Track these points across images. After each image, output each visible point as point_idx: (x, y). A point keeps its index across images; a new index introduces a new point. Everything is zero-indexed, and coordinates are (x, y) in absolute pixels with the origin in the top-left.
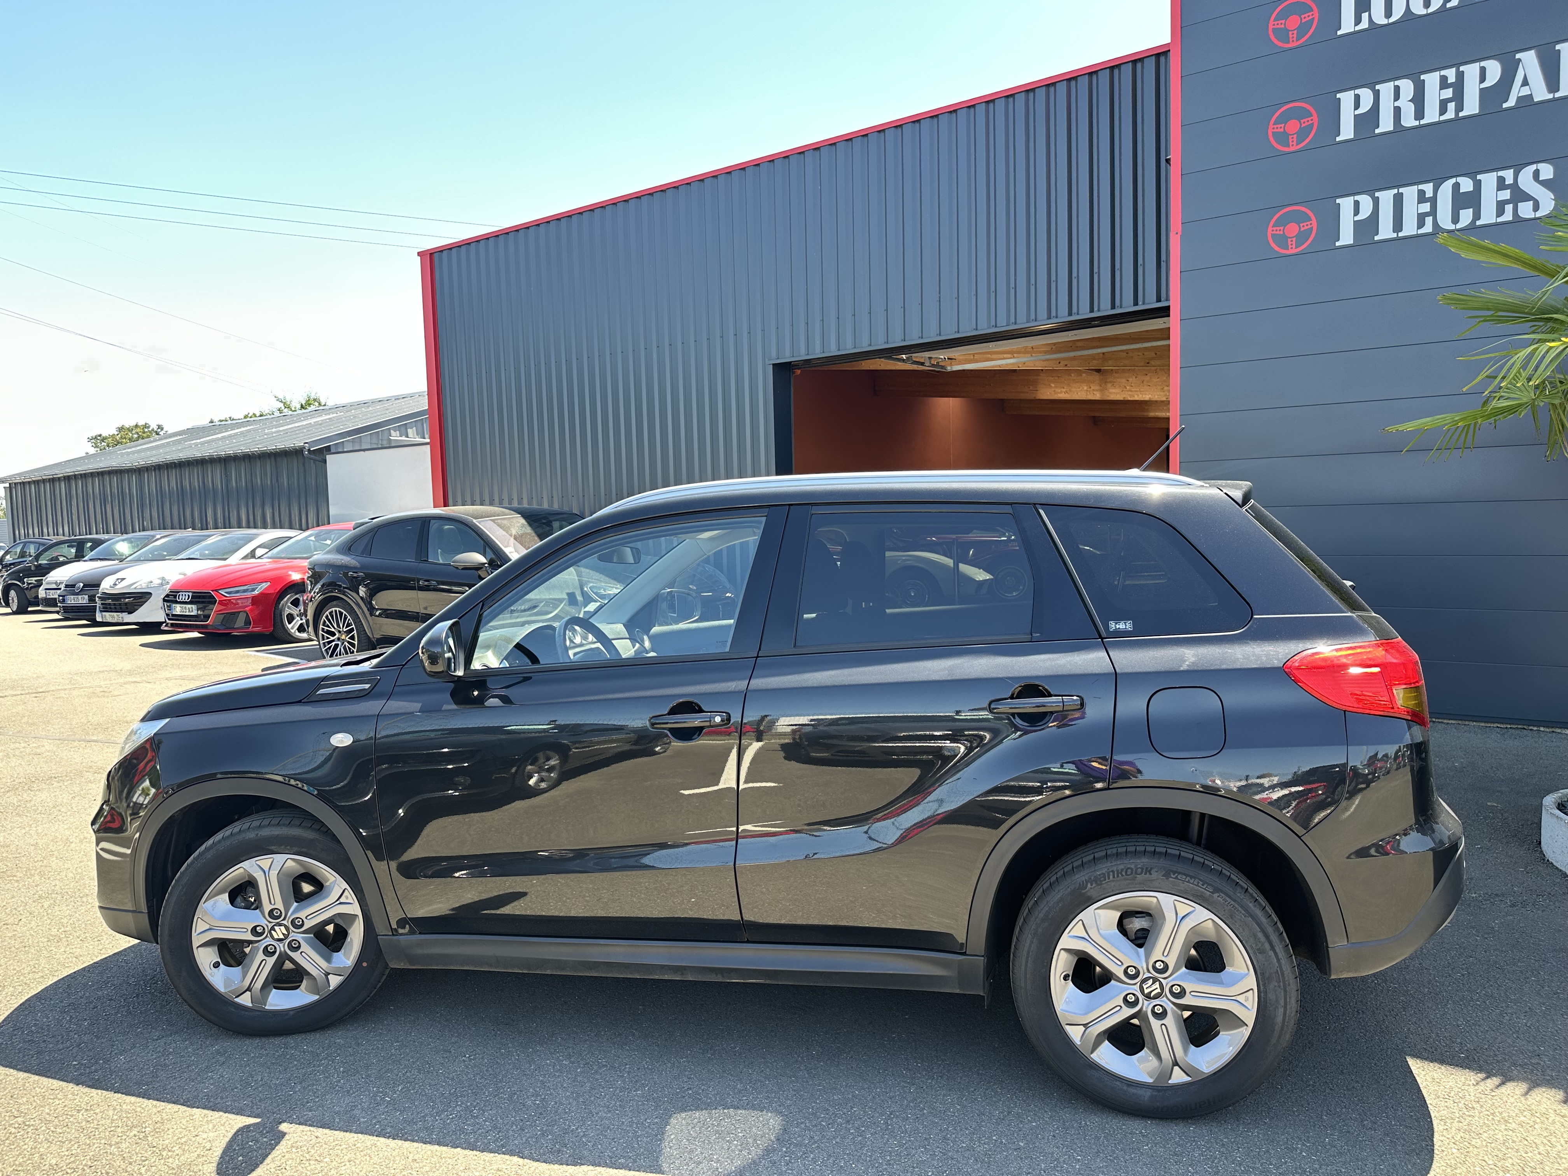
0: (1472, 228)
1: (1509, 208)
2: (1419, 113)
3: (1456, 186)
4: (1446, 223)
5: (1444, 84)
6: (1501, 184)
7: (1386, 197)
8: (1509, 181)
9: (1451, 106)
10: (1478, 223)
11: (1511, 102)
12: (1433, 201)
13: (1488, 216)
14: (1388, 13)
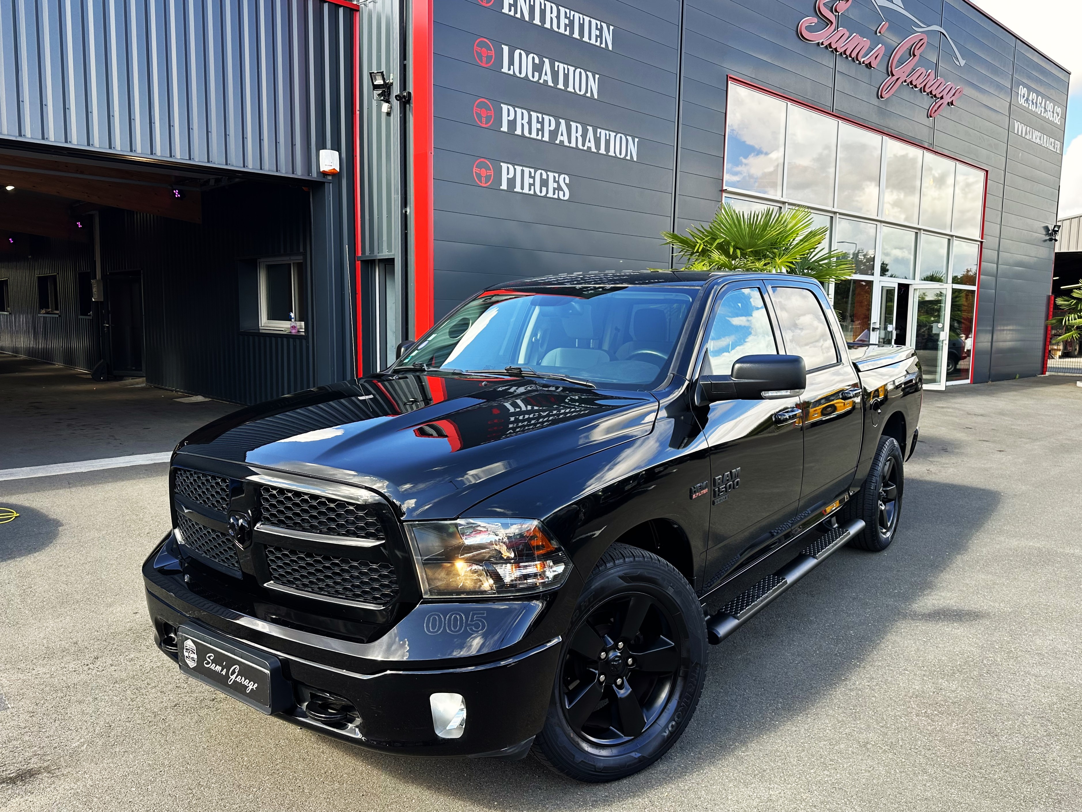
0: (545, 197)
1: (557, 191)
2: (530, 133)
3: (541, 174)
4: (538, 192)
5: (538, 122)
6: (555, 181)
7: (519, 169)
8: (557, 179)
9: (540, 133)
10: (548, 196)
11: (557, 142)
12: (534, 178)
13: (551, 195)
14: (520, 73)
